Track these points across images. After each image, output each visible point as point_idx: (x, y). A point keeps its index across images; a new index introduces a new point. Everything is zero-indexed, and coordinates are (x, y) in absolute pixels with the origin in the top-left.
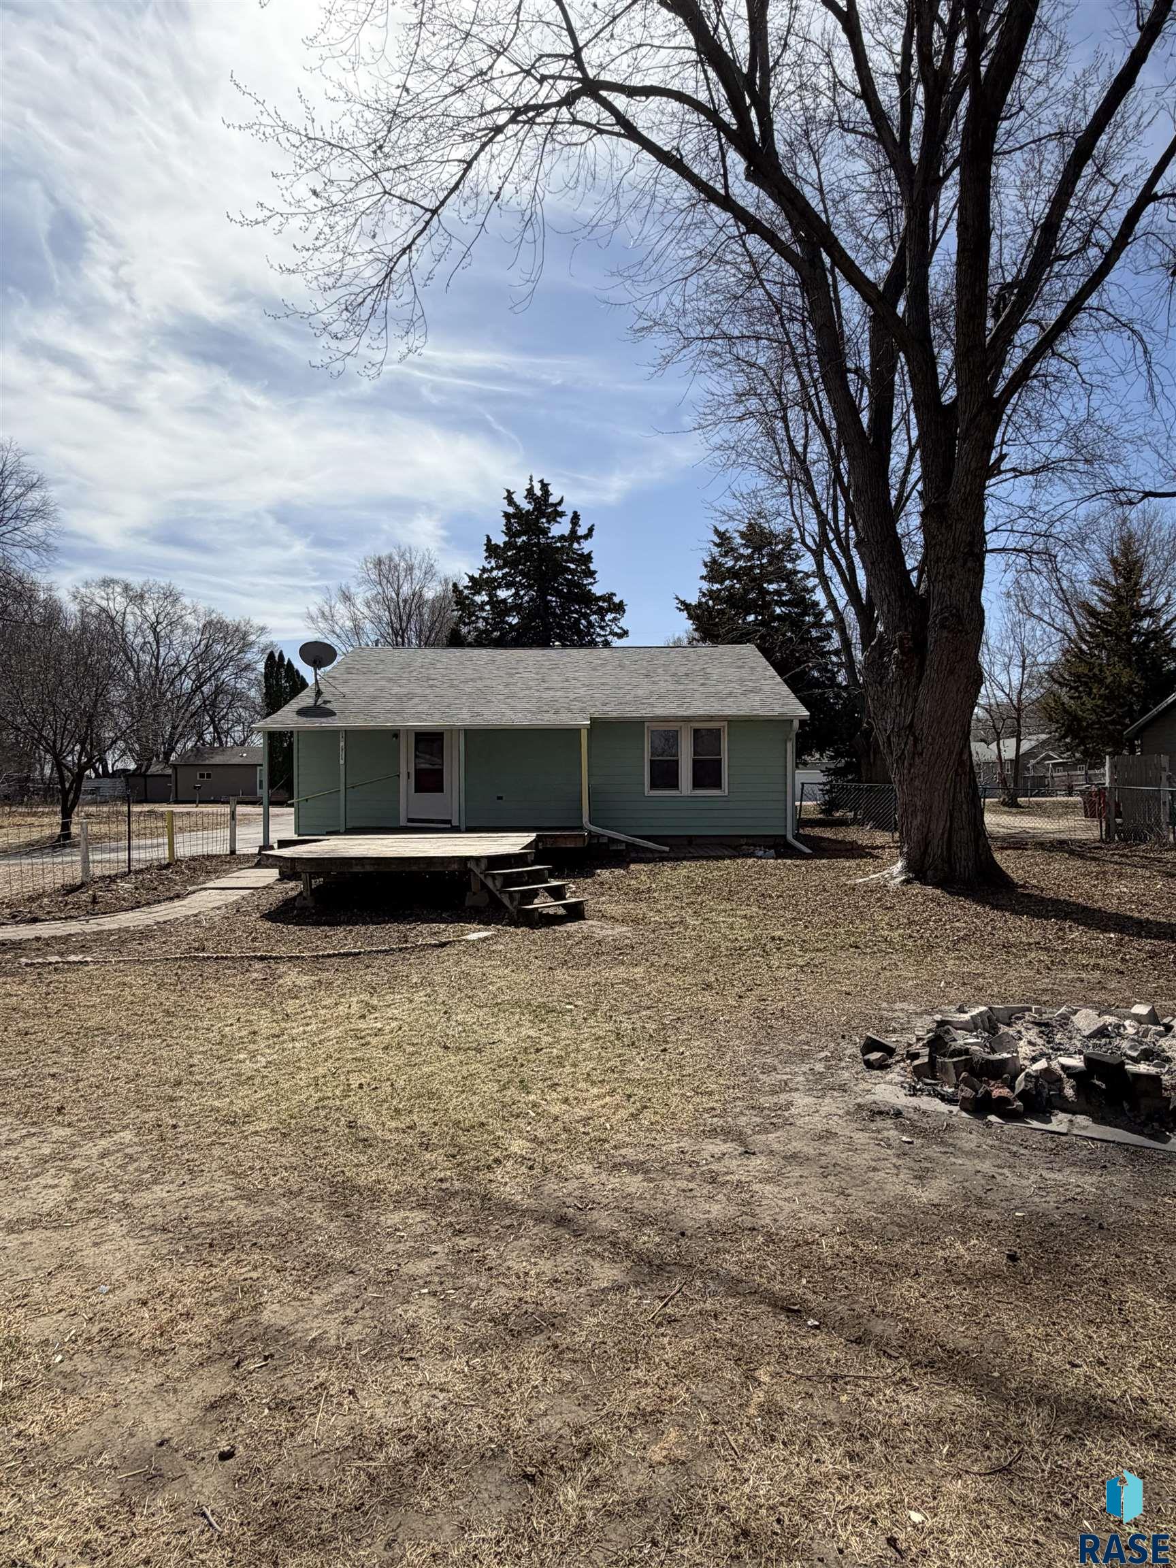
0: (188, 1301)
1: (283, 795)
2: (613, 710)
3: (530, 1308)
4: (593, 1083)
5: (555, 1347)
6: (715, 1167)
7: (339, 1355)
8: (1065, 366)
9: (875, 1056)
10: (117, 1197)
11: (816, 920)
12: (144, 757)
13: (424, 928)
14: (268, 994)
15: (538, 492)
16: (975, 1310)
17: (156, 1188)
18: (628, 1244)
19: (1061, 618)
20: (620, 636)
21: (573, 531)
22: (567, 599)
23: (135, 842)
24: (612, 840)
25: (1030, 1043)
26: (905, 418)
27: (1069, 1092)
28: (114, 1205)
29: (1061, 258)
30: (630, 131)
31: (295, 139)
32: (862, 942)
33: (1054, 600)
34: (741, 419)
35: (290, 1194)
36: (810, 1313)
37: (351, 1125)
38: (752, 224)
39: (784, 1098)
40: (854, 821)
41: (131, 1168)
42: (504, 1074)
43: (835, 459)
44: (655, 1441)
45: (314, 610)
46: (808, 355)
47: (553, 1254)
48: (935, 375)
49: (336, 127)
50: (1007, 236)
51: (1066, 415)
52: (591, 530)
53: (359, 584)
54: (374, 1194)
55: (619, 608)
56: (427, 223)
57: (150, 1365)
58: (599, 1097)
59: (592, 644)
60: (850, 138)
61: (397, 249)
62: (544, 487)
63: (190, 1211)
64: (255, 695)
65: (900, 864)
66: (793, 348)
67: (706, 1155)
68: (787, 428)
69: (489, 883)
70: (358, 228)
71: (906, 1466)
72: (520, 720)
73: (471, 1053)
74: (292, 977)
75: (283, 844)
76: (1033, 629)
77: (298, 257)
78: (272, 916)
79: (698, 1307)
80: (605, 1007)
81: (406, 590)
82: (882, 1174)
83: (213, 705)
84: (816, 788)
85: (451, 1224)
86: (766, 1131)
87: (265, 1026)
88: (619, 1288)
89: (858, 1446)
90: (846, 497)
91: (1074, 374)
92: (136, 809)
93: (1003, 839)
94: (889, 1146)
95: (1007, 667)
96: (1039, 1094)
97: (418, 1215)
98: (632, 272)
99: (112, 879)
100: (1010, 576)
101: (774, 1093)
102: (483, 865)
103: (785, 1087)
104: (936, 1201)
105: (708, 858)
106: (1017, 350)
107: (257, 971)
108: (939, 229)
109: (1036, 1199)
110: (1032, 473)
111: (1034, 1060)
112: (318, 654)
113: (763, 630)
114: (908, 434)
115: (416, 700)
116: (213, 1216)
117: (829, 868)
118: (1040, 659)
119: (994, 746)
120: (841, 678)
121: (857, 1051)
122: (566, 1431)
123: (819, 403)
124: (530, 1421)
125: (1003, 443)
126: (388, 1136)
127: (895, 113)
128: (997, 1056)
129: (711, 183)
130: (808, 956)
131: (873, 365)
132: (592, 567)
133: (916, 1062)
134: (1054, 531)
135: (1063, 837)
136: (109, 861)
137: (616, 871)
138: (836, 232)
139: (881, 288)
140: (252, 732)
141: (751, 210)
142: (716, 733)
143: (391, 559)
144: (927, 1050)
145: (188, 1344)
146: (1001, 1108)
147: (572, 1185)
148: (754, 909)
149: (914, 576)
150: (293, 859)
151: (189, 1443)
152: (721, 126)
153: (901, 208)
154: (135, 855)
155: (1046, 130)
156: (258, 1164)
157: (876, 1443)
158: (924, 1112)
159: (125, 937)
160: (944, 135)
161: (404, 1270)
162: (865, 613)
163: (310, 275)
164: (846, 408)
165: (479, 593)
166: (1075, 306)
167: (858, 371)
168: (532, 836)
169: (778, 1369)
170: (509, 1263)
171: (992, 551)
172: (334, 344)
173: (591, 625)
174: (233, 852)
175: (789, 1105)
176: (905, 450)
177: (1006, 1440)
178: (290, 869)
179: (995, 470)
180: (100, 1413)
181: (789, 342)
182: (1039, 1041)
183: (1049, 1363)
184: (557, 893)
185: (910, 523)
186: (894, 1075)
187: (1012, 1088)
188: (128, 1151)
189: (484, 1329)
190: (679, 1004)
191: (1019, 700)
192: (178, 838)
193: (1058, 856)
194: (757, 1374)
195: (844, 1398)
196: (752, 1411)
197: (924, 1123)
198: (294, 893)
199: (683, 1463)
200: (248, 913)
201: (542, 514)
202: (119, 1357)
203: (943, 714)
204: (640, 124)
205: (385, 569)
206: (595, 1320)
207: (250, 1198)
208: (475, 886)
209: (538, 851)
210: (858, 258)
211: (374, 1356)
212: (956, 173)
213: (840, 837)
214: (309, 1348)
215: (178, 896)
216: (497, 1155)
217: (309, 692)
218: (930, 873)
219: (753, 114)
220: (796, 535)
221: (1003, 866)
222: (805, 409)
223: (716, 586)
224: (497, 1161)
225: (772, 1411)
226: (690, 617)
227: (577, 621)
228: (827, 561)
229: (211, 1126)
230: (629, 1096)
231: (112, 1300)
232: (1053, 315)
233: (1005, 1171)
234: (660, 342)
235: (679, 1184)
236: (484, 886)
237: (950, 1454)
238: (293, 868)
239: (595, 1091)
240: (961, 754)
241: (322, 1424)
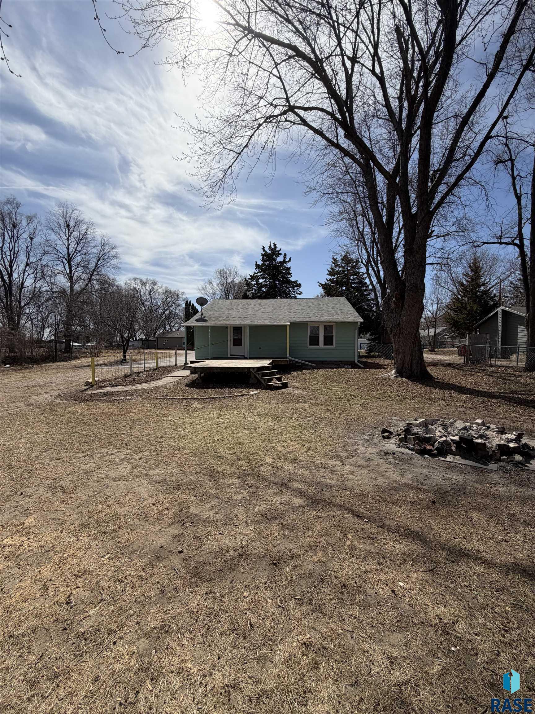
0: (167, 504)
1: (191, 347)
2: (297, 319)
3: (274, 511)
4: (292, 441)
5: (282, 524)
6: (333, 469)
7: (214, 523)
8: (456, 199)
9: (386, 434)
10: (145, 472)
11: (365, 389)
12: (148, 335)
13: (236, 390)
14: (188, 410)
15: (273, 247)
16: (421, 519)
17: (156, 469)
18: (305, 493)
19: (452, 287)
20: (300, 294)
21: (284, 260)
22: (283, 282)
23: (146, 361)
24: (297, 362)
25: (439, 431)
26: (398, 218)
27: (453, 448)
28: (144, 474)
29: (456, 160)
30: (304, 123)
31: (194, 131)
32: (381, 396)
33: (450, 281)
34: (341, 220)
35: (197, 473)
36: (365, 517)
37: (215, 452)
38: (346, 153)
39: (355, 447)
40: (378, 356)
41: (148, 463)
42: (263, 437)
43: (373, 233)
44: (315, 555)
45: (200, 287)
46: (364, 198)
47: (281, 495)
48: (410, 203)
49: (207, 126)
50: (436, 153)
51: (456, 216)
52: (290, 259)
53: (215, 279)
54: (223, 474)
55: (299, 285)
56: (237, 157)
57: (156, 523)
58: (294, 445)
59: (290, 297)
60: (380, 121)
61: (228, 167)
62: (275, 245)
63: (167, 477)
64: (182, 315)
65: (394, 371)
66: (359, 196)
67: (330, 465)
68: (357, 223)
69: (257, 376)
70: (215, 160)
71: (398, 568)
72: (268, 323)
73: (253, 430)
74: (195, 405)
75: (192, 362)
76: (442, 291)
77: (196, 170)
78: (188, 385)
79: (328, 514)
80: (295, 416)
81: (229, 280)
82: (388, 473)
83: (169, 318)
84: (365, 345)
85: (248, 484)
86: (349, 458)
87: (188, 420)
88: (302, 506)
89: (382, 560)
90: (377, 246)
91: (459, 202)
92: (146, 351)
93: (430, 363)
94: (391, 464)
95: (432, 304)
96: (443, 448)
97: (238, 481)
98: (305, 172)
99: (139, 373)
100: (435, 272)
101: (352, 446)
102: (255, 370)
103: (355, 444)
104: (407, 483)
105: (329, 368)
106: (439, 193)
107: (185, 403)
108: (412, 152)
109: (442, 483)
110: (443, 236)
111: (441, 437)
112: (202, 301)
113: (348, 292)
114: (399, 224)
115: (233, 316)
116: (174, 479)
117: (370, 372)
118: (444, 301)
119: (427, 331)
120: (374, 309)
121: (380, 433)
122: (286, 550)
123: (368, 214)
124: (275, 547)
125: (433, 226)
126: (227, 456)
127: (397, 111)
128: (428, 436)
129: (332, 139)
130: (363, 401)
131: (388, 200)
132: (290, 272)
133: (400, 437)
134: (450, 257)
135: (451, 362)
136: (138, 367)
137: (298, 372)
138: (375, 154)
139: (391, 173)
140: (181, 326)
141: (346, 148)
142: (332, 327)
143: (223, 270)
144: (404, 433)
145: (168, 517)
146: (430, 453)
147: (286, 473)
148: (344, 385)
149: (400, 273)
150: (195, 367)
151: (169, 548)
152: (336, 119)
153: (398, 145)
154: (146, 365)
155: (450, 115)
156: (187, 463)
157: (388, 560)
158: (403, 453)
159: (144, 391)
160: (415, 118)
161: (233, 498)
162: (383, 286)
163: (199, 176)
164: (378, 215)
165: (253, 281)
166: (460, 178)
167: (382, 203)
168: (271, 361)
169: (355, 534)
170: (267, 497)
171: (428, 264)
172: (207, 199)
173: (290, 291)
174: (176, 365)
175: (357, 450)
176: (398, 230)
177: (432, 561)
178: (194, 371)
179: (430, 236)
180: (142, 537)
181: (358, 194)
182: (443, 431)
183: (446, 537)
184: (279, 379)
185: (400, 255)
186: (393, 441)
187: (433, 446)
188: (148, 458)
189: (259, 518)
190: (320, 416)
191: (436, 315)
192: (159, 360)
193: (449, 368)
194: (347, 536)
195: (376, 545)
196: (346, 547)
197: (403, 457)
198: (195, 378)
199: (324, 562)
200: (181, 384)
201: (274, 254)
202: (148, 520)
203: (410, 320)
204: (308, 120)
205: (222, 274)
206: (294, 516)
207: (185, 474)
208: (252, 376)
209: (273, 366)
210: (383, 163)
211: (225, 524)
212: (418, 132)
213: (373, 361)
214: (205, 521)
215: (159, 379)
216: (262, 463)
217: (199, 314)
218: (404, 374)
219: (347, 114)
220: (360, 260)
221: (430, 372)
222: (363, 216)
223: (333, 277)
224: (261, 465)
225: (352, 547)
226: (323, 288)
227: (285, 290)
228: (370, 269)
229: (172, 451)
230: (304, 445)
231: (144, 503)
232: (452, 180)
233: (431, 474)
234: (315, 195)
235: (321, 474)
236: (255, 377)
237: (413, 565)
238: (195, 370)
239: (293, 443)
240: (416, 334)
241: (209, 544)
